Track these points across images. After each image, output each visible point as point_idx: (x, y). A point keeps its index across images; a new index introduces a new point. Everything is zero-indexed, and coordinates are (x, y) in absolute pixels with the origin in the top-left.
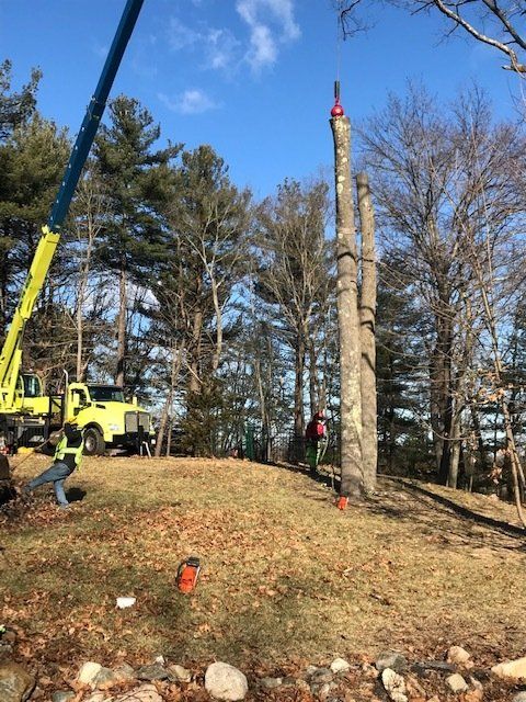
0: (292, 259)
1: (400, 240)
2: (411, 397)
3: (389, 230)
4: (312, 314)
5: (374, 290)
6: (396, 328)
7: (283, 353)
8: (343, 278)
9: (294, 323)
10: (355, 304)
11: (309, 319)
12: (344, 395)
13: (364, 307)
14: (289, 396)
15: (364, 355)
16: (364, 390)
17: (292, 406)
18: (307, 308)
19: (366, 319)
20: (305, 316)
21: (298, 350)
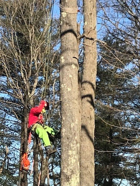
0: (20, 35)
1: (121, 21)
2: (128, 168)
3: (111, 12)
4: (37, 87)
5: (95, 67)
6: (116, 103)
7: (9, 124)
8: (65, 54)
9: (21, 95)
10: (76, 79)
11: (35, 92)
12: (64, 164)
13: (86, 82)
14: (13, 165)
15: (84, 127)
16: (83, 161)
17: (16, 175)
18: (33, 82)
19: (86, 93)
20: (31, 89)
21: (23, 121)
